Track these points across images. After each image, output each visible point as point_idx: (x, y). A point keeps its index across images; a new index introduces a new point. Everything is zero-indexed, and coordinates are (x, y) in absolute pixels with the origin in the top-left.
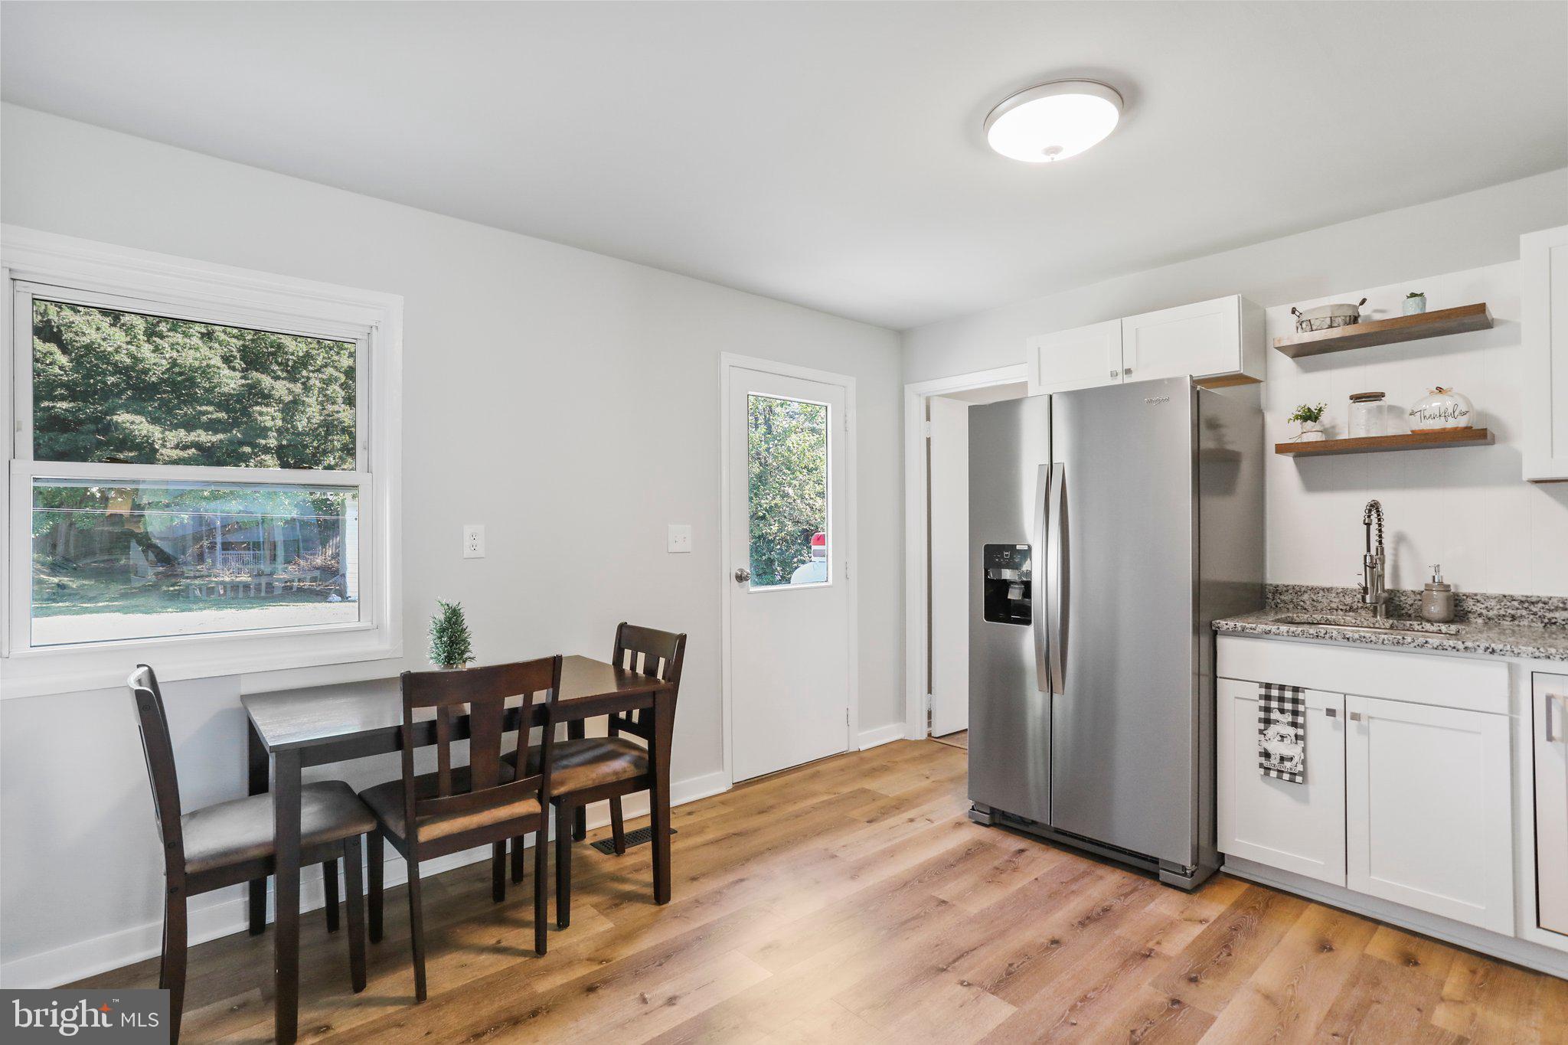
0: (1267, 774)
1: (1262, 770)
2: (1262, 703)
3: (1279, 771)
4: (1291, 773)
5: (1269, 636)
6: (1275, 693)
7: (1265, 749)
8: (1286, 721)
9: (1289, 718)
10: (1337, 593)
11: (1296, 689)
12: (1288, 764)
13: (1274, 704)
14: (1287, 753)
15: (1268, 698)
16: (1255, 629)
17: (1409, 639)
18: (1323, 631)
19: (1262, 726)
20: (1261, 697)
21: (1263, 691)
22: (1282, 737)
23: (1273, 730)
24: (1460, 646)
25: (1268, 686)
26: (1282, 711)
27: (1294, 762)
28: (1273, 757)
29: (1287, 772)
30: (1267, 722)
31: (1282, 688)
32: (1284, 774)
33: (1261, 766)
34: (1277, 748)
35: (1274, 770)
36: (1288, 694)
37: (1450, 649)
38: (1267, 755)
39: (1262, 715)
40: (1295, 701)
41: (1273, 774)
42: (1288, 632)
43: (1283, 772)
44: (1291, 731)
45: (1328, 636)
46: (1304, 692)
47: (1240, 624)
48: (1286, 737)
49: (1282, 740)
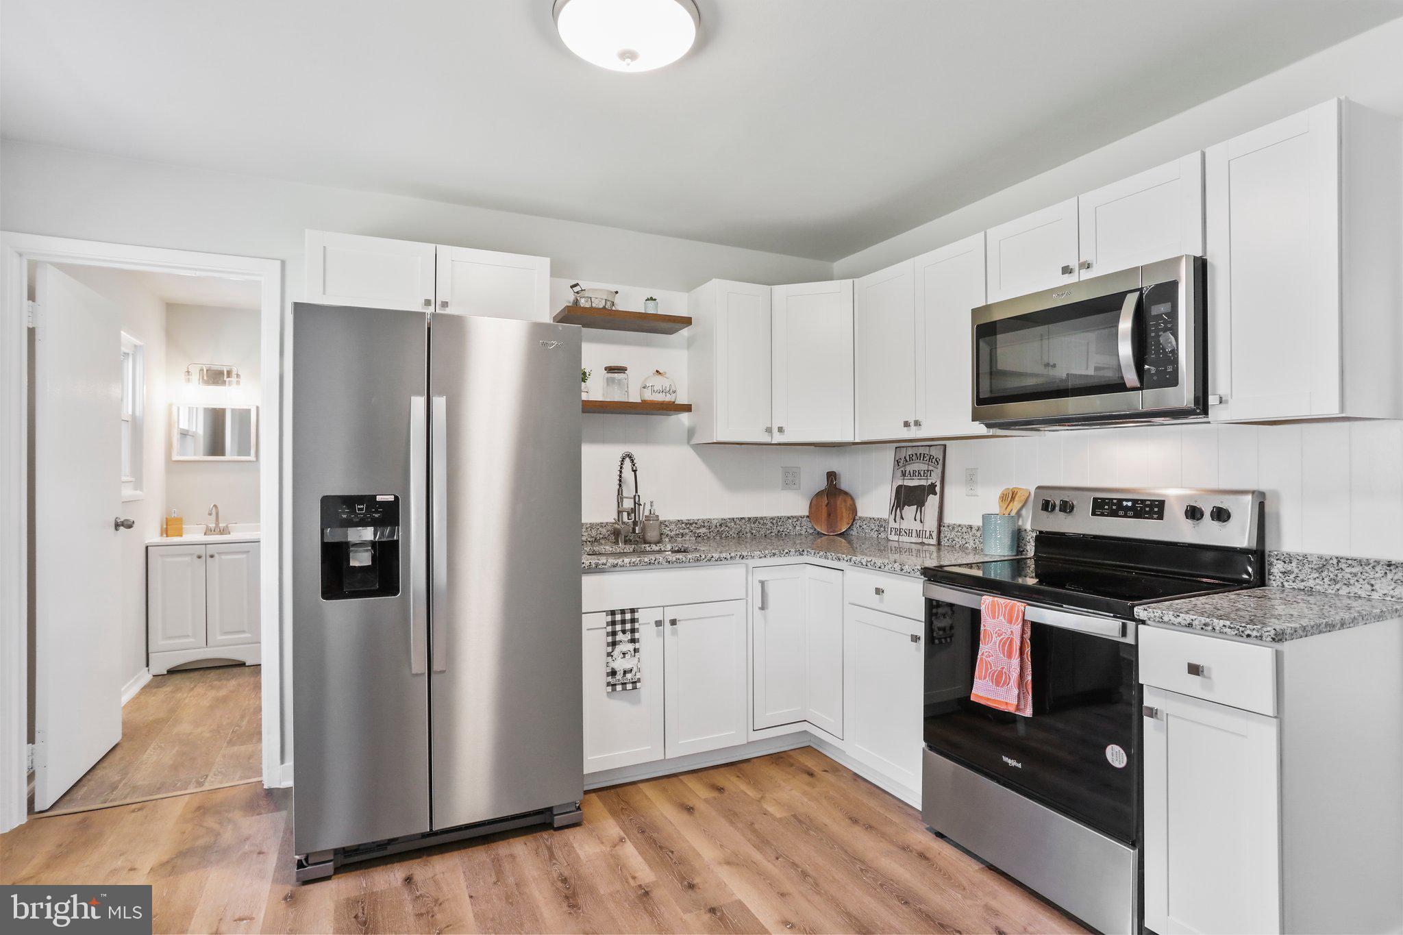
0: (614, 690)
1: (610, 687)
2: (609, 629)
3: (623, 684)
4: (633, 683)
5: (617, 569)
6: (618, 617)
7: (612, 668)
8: (626, 640)
9: (628, 636)
10: (587, 528)
11: (633, 611)
12: (629, 676)
13: (618, 627)
14: (628, 667)
15: (613, 623)
16: (605, 565)
17: (703, 557)
18: (654, 559)
19: (610, 649)
20: (608, 624)
21: (609, 618)
22: (624, 654)
23: (619, 648)
24: (729, 557)
25: (613, 613)
26: (624, 632)
27: (633, 672)
28: (618, 673)
29: (629, 683)
30: (614, 644)
31: (623, 612)
32: (628, 685)
33: (608, 684)
34: (620, 664)
35: (619, 684)
36: (628, 616)
37: (723, 559)
38: (613, 673)
39: (610, 639)
40: (633, 621)
41: (619, 688)
42: (630, 563)
43: (625, 683)
44: (631, 647)
45: (656, 562)
46: (638, 612)
47: (594, 562)
48: (627, 653)
49: (624, 657)
